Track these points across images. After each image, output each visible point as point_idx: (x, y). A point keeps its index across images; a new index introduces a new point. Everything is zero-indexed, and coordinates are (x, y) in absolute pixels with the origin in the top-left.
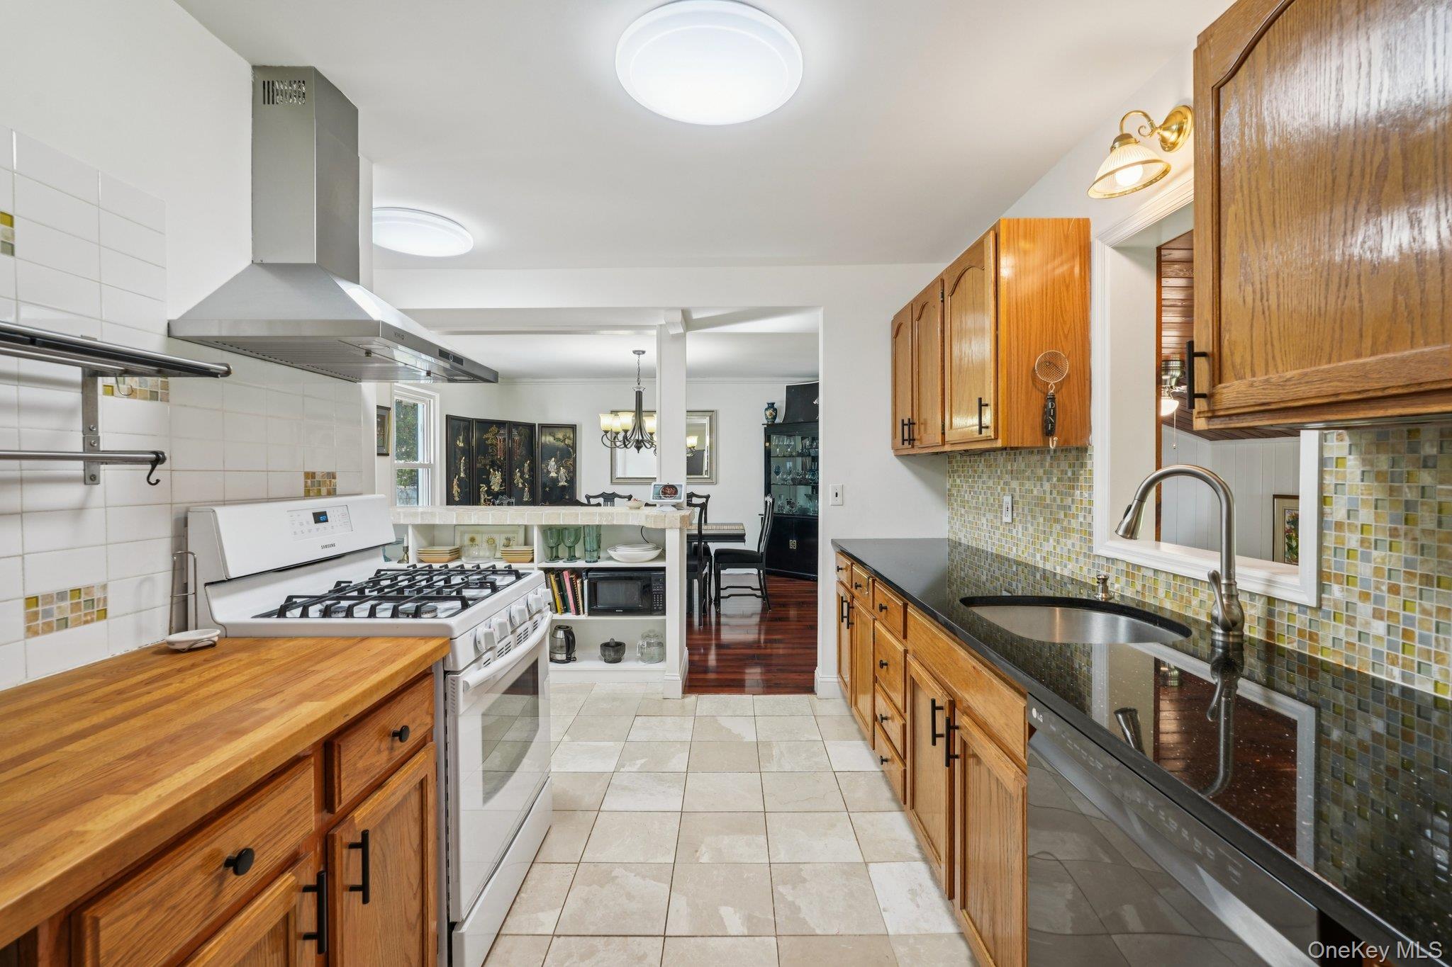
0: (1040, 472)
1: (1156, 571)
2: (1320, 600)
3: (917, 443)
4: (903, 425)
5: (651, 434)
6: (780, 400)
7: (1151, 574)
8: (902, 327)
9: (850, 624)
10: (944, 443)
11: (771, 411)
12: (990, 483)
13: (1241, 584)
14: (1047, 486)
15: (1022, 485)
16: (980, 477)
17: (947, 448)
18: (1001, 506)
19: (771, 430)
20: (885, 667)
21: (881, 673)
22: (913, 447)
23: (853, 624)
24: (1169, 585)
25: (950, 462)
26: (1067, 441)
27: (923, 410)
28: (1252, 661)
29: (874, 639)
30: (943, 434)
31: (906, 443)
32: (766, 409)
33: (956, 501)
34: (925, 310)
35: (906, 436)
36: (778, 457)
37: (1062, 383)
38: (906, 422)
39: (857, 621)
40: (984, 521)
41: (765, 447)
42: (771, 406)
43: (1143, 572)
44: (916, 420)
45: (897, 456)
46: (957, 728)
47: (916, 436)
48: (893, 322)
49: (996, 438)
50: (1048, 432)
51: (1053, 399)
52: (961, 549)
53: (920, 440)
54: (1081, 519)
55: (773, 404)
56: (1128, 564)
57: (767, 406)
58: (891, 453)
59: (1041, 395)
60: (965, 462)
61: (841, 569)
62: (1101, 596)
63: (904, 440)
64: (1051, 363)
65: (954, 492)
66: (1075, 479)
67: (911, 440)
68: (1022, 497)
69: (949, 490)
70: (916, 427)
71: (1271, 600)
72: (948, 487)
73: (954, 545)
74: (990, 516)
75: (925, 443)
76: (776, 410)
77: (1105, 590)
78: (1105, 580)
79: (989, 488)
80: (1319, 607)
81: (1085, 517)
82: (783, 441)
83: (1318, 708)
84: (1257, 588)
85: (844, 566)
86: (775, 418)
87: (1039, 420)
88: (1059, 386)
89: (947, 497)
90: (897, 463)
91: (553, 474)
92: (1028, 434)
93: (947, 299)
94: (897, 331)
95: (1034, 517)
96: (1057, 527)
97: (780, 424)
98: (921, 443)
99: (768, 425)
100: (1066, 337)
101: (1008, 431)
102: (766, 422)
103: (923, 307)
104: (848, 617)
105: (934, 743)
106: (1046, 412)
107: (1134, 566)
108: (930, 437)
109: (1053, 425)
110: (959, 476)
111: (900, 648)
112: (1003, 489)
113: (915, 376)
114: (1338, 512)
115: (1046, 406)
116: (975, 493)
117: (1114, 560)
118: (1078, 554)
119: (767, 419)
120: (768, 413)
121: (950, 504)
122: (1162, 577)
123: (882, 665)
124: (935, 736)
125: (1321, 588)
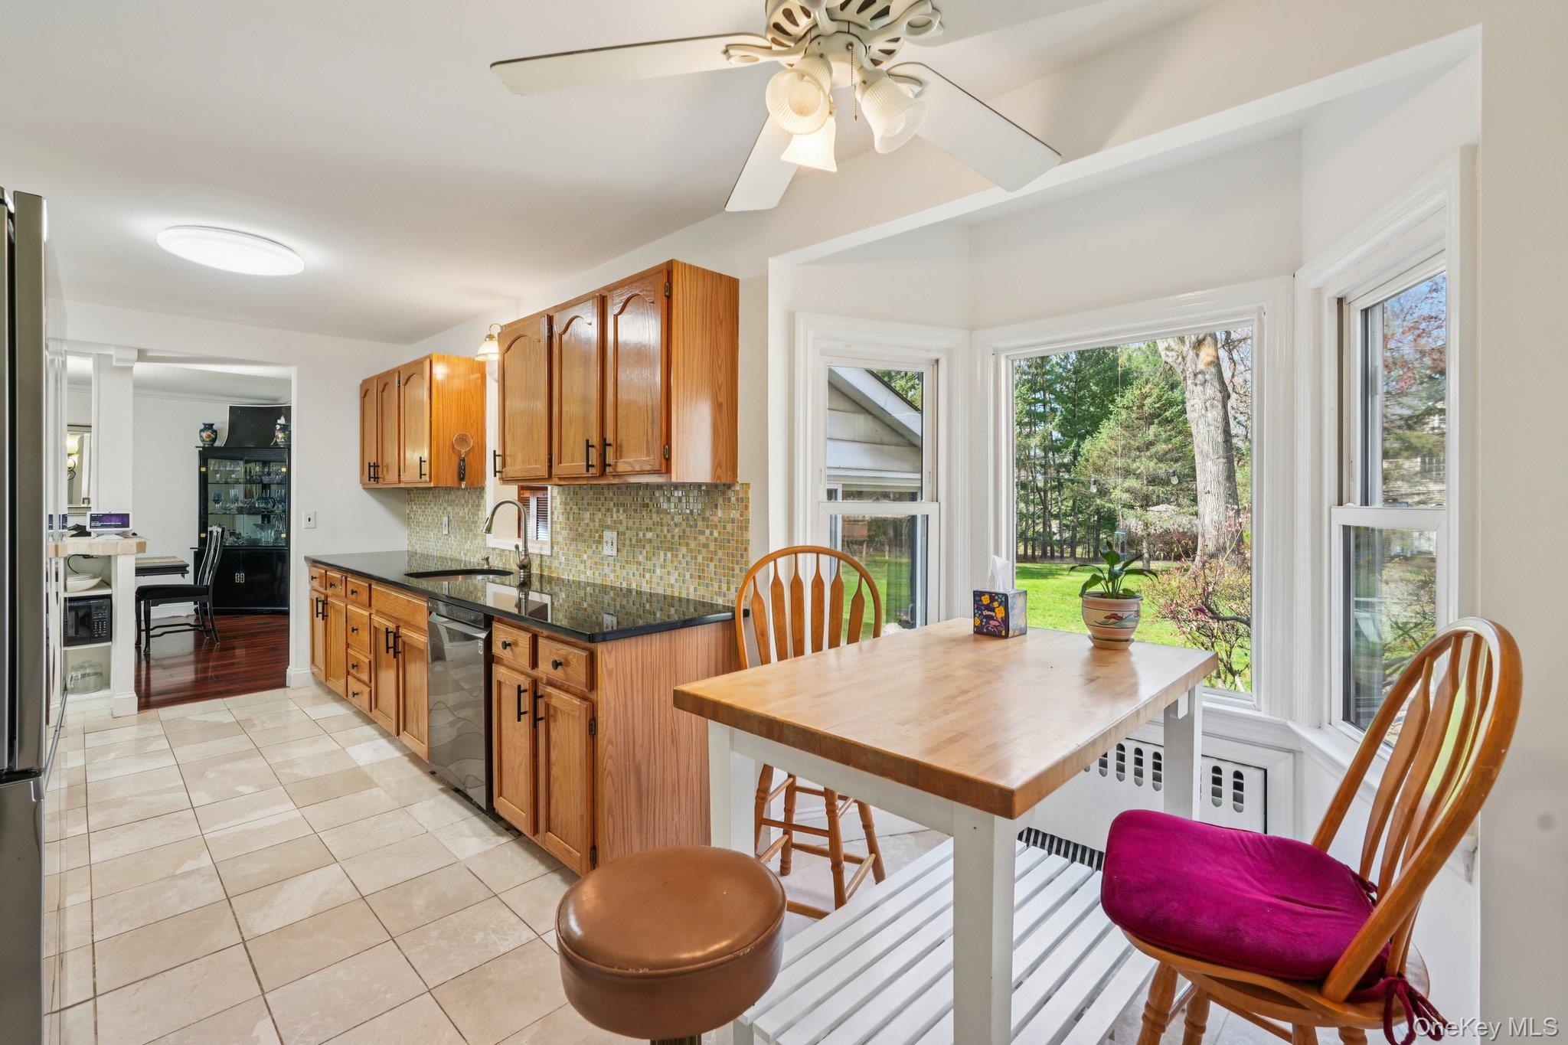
0: (463, 501)
2: (552, 552)
3: (380, 480)
4: (370, 466)
6: (222, 420)
8: (369, 393)
9: (325, 617)
10: (400, 482)
11: (209, 433)
12: (436, 509)
13: (530, 550)
14: (466, 510)
15: (453, 509)
16: (429, 504)
17: (402, 485)
18: (442, 524)
19: (207, 454)
20: (355, 632)
21: (353, 637)
22: (377, 483)
23: (327, 616)
25: (409, 494)
26: (472, 484)
27: (385, 456)
28: (536, 584)
29: (346, 618)
30: (399, 475)
31: (372, 480)
32: (201, 431)
33: (413, 522)
34: (387, 387)
35: (372, 475)
36: (217, 483)
37: (469, 451)
38: (372, 464)
39: (331, 613)
40: (432, 534)
41: (200, 471)
42: (209, 426)
44: (380, 464)
45: (365, 489)
46: (400, 637)
47: (380, 475)
48: (362, 385)
49: (430, 482)
50: (461, 479)
51: (464, 460)
52: (417, 557)
53: (384, 478)
55: (212, 425)
57: (202, 427)
58: (360, 487)
59: (457, 458)
60: (420, 494)
61: (315, 578)
62: (486, 567)
63: (370, 478)
64: (463, 439)
65: (412, 515)
66: (479, 505)
67: (376, 478)
68: (454, 517)
69: (408, 514)
70: (380, 469)
71: (541, 555)
72: (408, 512)
73: (412, 555)
74: (435, 531)
75: (387, 481)
76: (215, 431)
77: (488, 563)
78: (487, 559)
79: (434, 512)
80: (552, 556)
82: (225, 467)
83: (551, 595)
84: (537, 551)
85: (317, 576)
86: (214, 440)
87: (456, 471)
88: (467, 454)
89: (407, 520)
90: (366, 495)
92: (449, 478)
93: (402, 387)
94: (365, 394)
95: (460, 529)
96: (471, 534)
97: (219, 448)
98: (384, 481)
99: (203, 448)
100: (472, 425)
101: (437, 477)
102: (202, 445)
103: (385, 385)
104: (323, 613)
105: (388, 652)
106: (460, 467)
108: (390, 478)
109: (464, 475)
110: (415, 504)
111: (366, 613)
112: (443, 513)
113: (380, 432)
114: (555, 516)
115: (460, 464)
116: (426, 515)
117: (495, 549)
118: (480, 548)
119: (203, 441)
120: (204, 435)
121: (409, 525)
123: (353, 630)
124: (388, 648)
125: (552, 548)
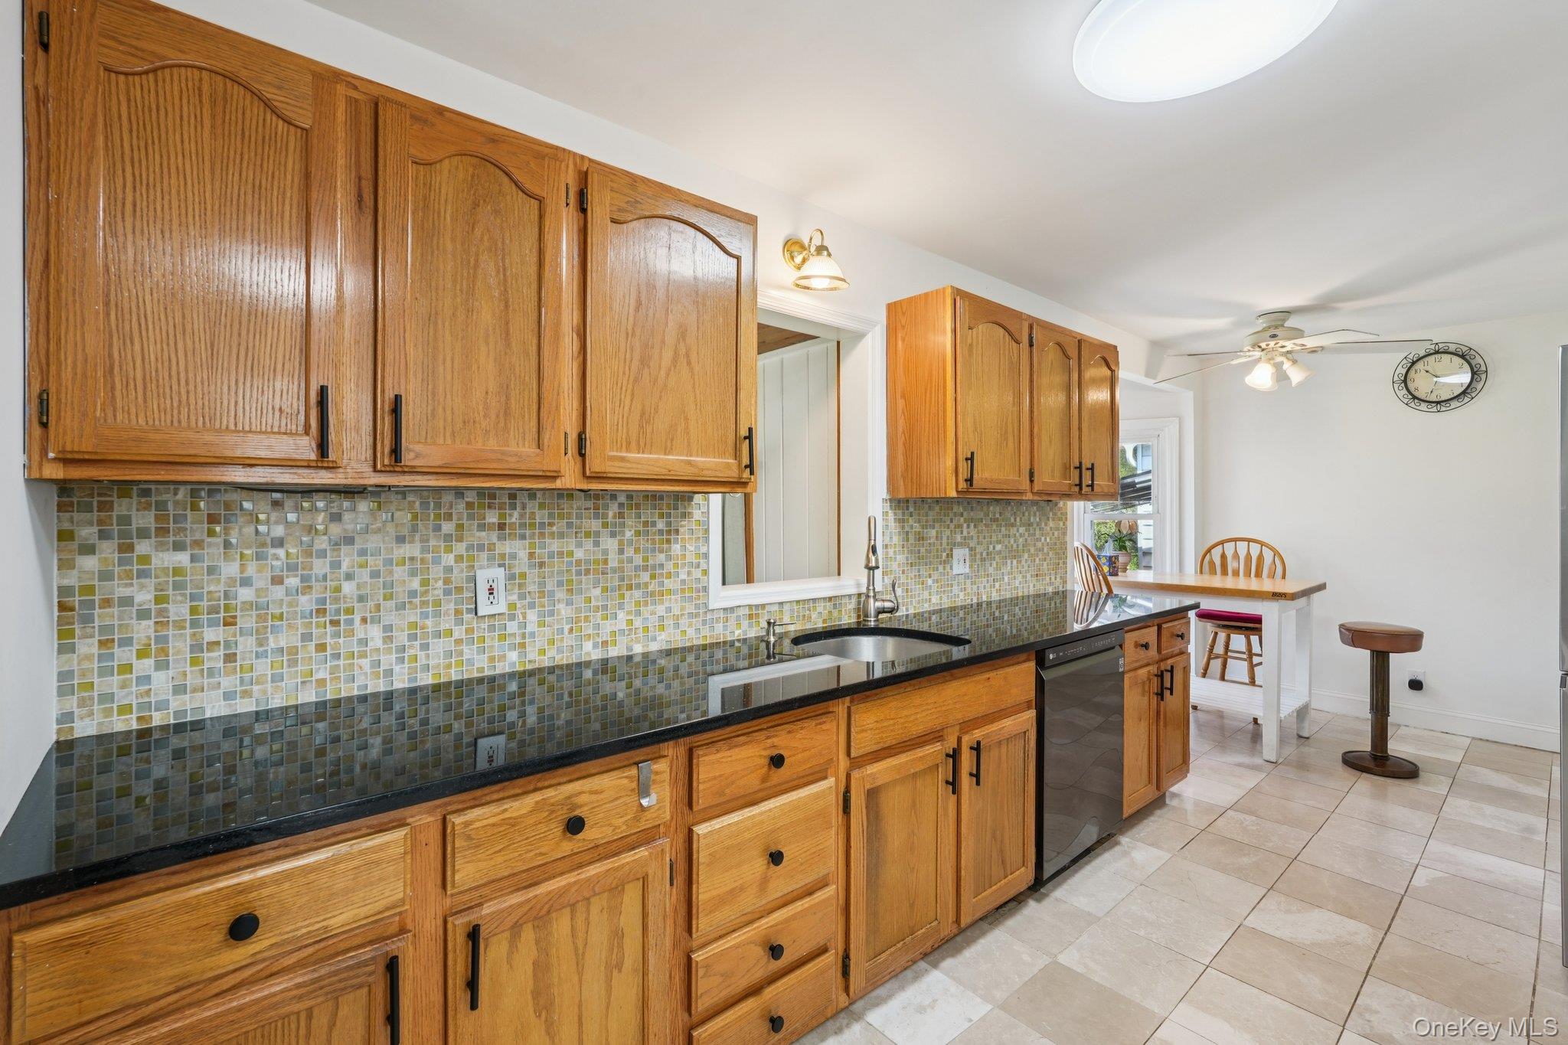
1: (781, 604)
7: (776, 608)
24: (792, 610)
43: (768, 608)
54: (683, 576)
56: (750, 606)
81: (689, 573)
107: (757, 606)
114: (886, 539)
117: (732, 609)
118: (677, 618)
122: (786, 607)
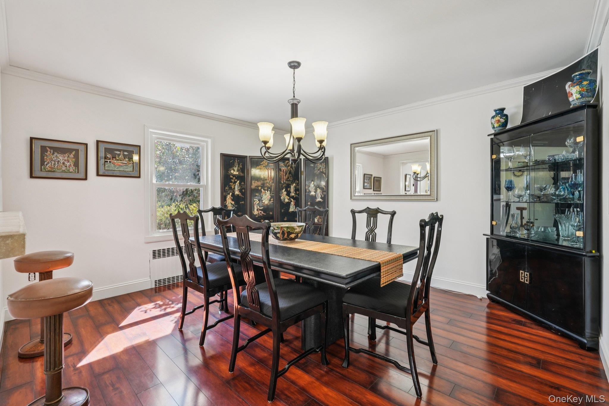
5: (321, 142)
6: (514, 103)
11: (500, 118)
32: (493, 117)
36: (508, 170)
41: (492, 160)
42: (500, 111)
55: (503, 110)
57: (494, 114)
76: (506, 116)
82: (516, 152)
86: (505, 125)
91: (313, 193)
97: (511, 132)
99: (495, 133)
102: (492, 131)
119: (494, 128)
120: (495, 120)
